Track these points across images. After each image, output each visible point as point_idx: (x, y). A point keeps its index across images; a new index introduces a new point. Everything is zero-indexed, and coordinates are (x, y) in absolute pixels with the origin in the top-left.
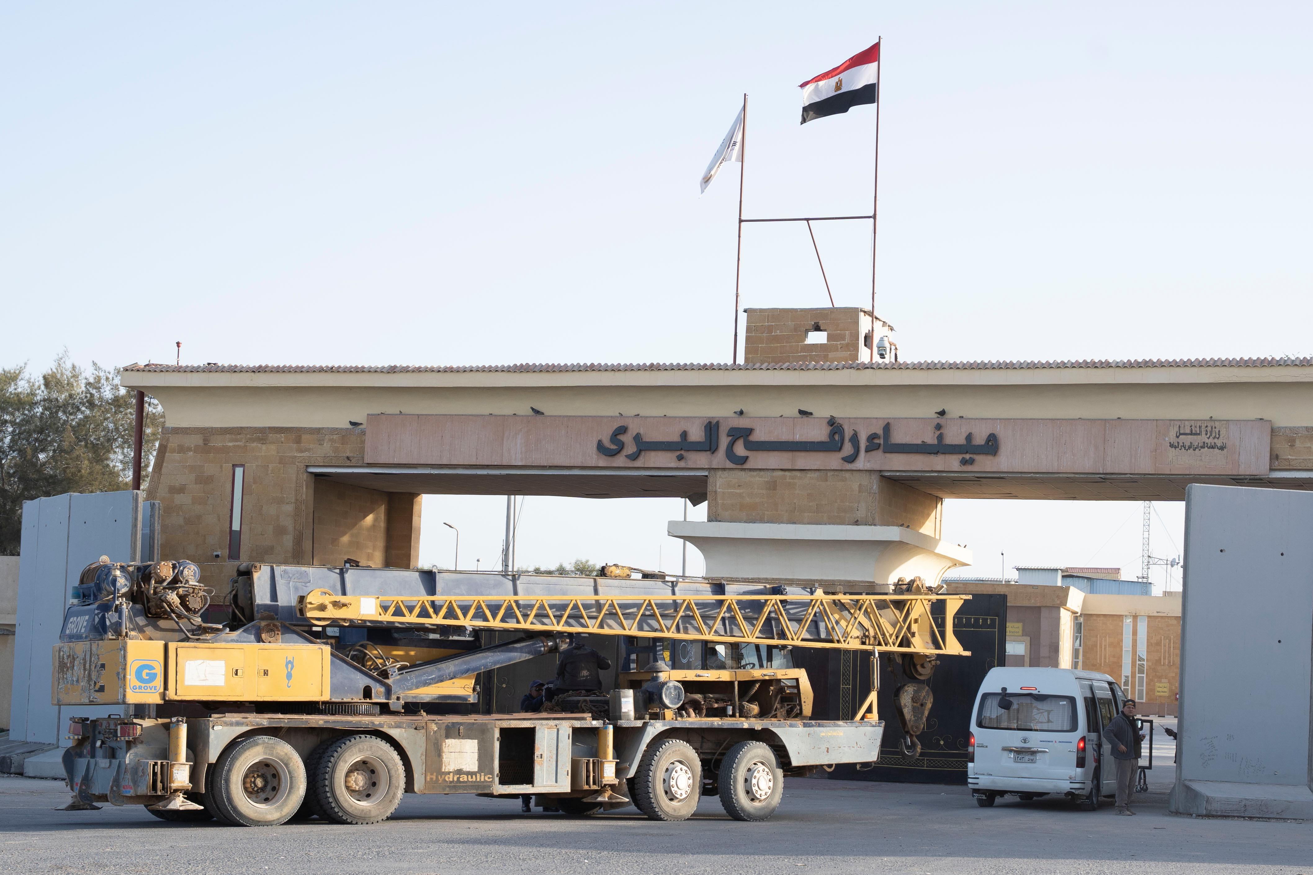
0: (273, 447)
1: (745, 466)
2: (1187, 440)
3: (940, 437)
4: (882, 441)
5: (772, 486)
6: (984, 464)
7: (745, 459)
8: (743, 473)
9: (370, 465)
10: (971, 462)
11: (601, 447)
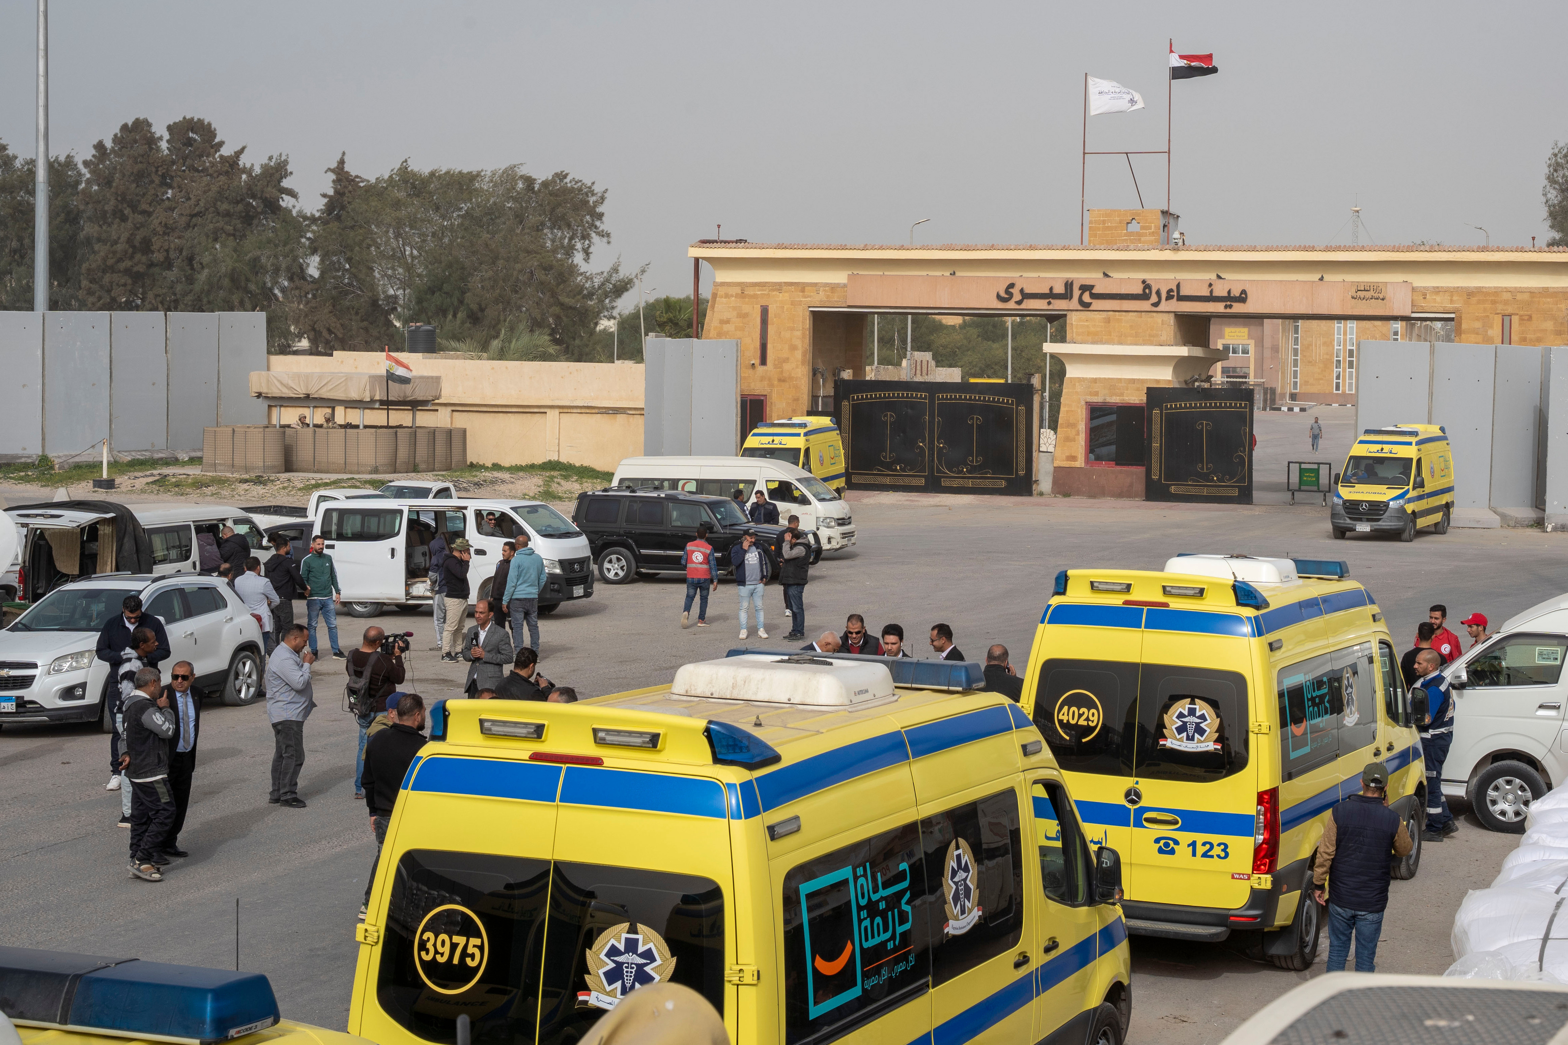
0: (787, 294)
1: (1091, 308)
2: (1361, 294)
3: (1211, 292)
4: (1175, 294)
5: (1108, 321)
6: (1238, 308)
7: (1089, 305)
8: (1089, 313)
9: (849, 307)
10: (1231, 307)
11: (999, 297)
